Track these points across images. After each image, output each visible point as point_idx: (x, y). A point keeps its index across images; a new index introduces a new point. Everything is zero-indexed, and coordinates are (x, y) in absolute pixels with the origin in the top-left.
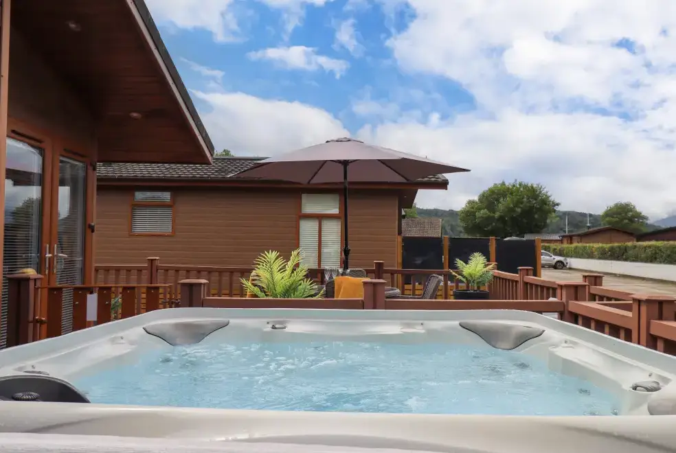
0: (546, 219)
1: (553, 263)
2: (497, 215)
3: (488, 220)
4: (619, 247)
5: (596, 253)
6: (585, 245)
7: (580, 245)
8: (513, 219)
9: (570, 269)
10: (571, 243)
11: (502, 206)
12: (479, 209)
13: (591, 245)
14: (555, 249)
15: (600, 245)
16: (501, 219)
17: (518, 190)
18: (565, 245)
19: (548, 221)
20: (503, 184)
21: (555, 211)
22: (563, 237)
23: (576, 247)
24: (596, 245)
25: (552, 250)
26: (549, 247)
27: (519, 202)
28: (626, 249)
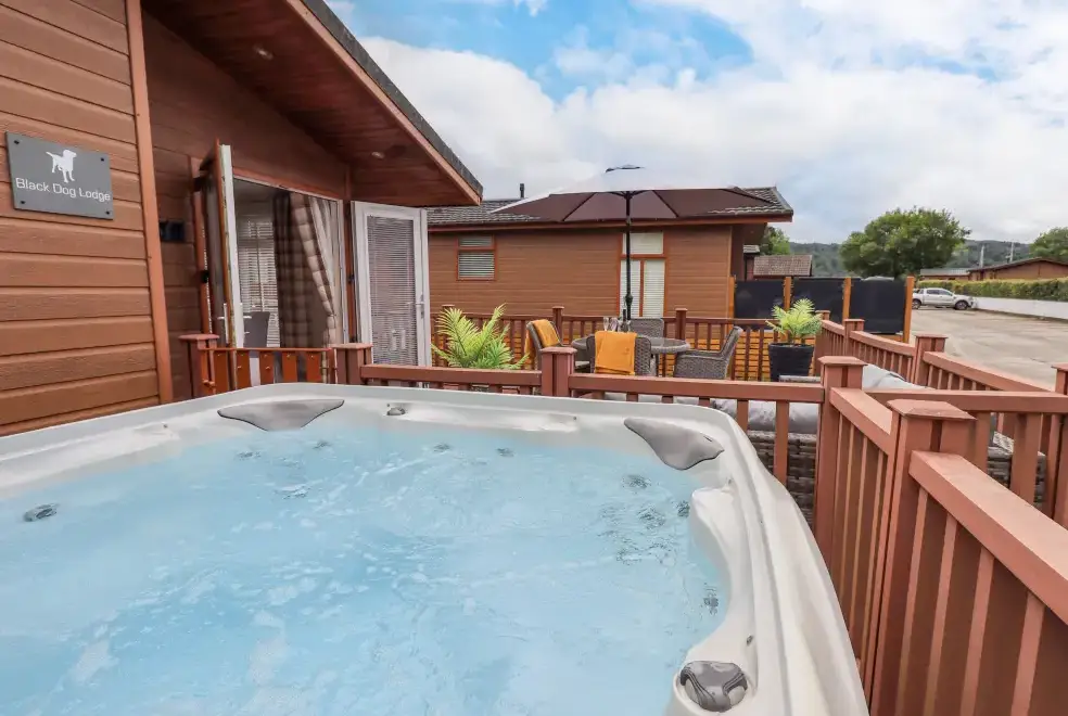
0: (951, 251)
1: (954, 302)
2: (887, 248)
3: (877, 252)
4: (1048, 284)
5: (1013, 291)
6: (999, 281)
7: (991, 281)
8: (906, 252)
9: (976, 309)
10: (982, 279)
11: (894, 237)
12: (866, 241)
13: (1008, 281)
14: (957, 287)
15: (1021, 281)
16: (893, 252)
17: (917, 218)
18: (974, 282)
19: (955, 254)
20: (898, 211)
21: (963, 241)
22: (972, 272)
23: (988, 284)
24: (1014, 281)
25: (953, 288)
26: (950, 284)
27: (916, 233)
28: (1057, 286)
